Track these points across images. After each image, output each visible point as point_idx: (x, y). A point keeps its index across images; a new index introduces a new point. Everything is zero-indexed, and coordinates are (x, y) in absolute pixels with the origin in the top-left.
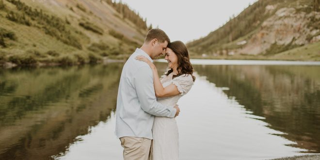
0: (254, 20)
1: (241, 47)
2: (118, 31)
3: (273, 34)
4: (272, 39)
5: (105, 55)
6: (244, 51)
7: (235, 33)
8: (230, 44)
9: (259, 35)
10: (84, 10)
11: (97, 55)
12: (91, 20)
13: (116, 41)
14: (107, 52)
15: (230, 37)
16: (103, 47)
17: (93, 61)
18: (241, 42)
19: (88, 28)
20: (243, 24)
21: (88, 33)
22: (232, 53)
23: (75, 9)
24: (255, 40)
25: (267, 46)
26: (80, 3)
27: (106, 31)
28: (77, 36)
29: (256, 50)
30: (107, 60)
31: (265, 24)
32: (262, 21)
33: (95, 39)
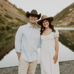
0: (65, 14)
1: (61, 23)
2: (18, 18)
4: (71, 20)
5: (13, 26)
7: (59, 18)
8: (57, 22)
9: (67, 19)
10: (7, 11)
12: (9, 14)
13: (17, 21)
17: (8, 28)
18: (61, 21)
19: (8, 17)
20: (62, 15)
21: (7, 19)
22: (58, 25)
23: (4, 10)
24: (65, 20)
25: (69, 23)
26: (6, 8)
27: (14, 18)
28: (4, 20)
29: (66, 24)
30: (13, 28)
31: (69, 15)
33: (10, 21)
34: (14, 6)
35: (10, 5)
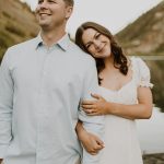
1: (136, 46)
4: (160, 40)
9: (150, 37)
18: (136, 42)
24: (146, 41)
25: (157, 46)
26: (5, 10)
29: (148, 48)
31: (155, 27)
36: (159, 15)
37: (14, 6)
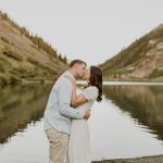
0: (140, 51)
1: (131, 72)
2: (34, 58)
3: (154, 62)
5: (23, 77)
6: (133, 75)
7: (125, 61)
9: (144, 63)
10: (7, 42)
11: (17, 78)
12: (13, 49)
13: (32, 66)
14: (25, 75)
15: (122, 64)
16: (22, 71)
17: (14, 82)
18: (131, 68)
19: (10, 56)
20: (132, 54)
21: (10, 60)
22: (123, 76)
24: (140, 67)
27: (25, 58)
29: (142, 74)
30: (25, 82)
31: (148, 54)
32: (146, 52)
33: (15, 64)
34: (23, 31)
35: (14, 29)
36: (151, 42)
37: (12, 31)
